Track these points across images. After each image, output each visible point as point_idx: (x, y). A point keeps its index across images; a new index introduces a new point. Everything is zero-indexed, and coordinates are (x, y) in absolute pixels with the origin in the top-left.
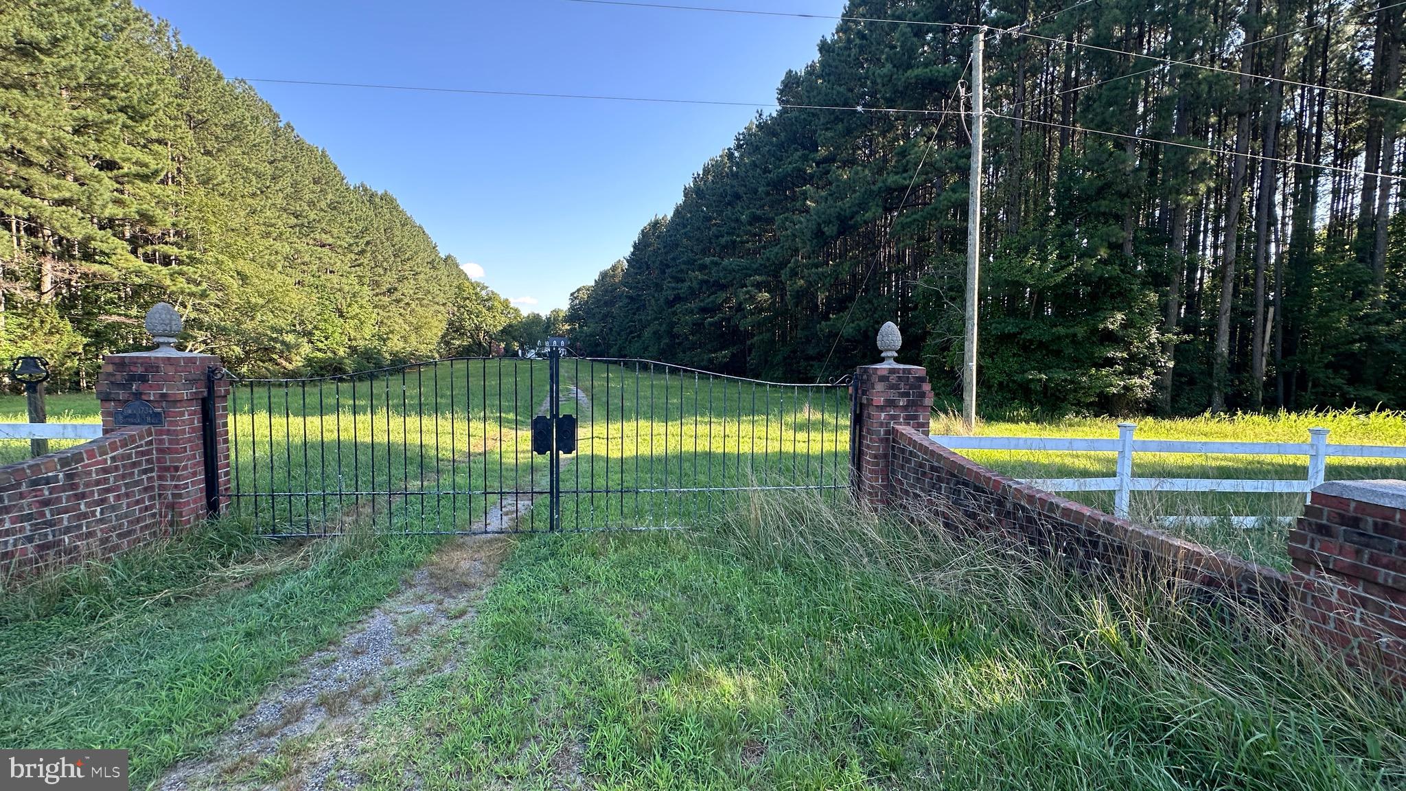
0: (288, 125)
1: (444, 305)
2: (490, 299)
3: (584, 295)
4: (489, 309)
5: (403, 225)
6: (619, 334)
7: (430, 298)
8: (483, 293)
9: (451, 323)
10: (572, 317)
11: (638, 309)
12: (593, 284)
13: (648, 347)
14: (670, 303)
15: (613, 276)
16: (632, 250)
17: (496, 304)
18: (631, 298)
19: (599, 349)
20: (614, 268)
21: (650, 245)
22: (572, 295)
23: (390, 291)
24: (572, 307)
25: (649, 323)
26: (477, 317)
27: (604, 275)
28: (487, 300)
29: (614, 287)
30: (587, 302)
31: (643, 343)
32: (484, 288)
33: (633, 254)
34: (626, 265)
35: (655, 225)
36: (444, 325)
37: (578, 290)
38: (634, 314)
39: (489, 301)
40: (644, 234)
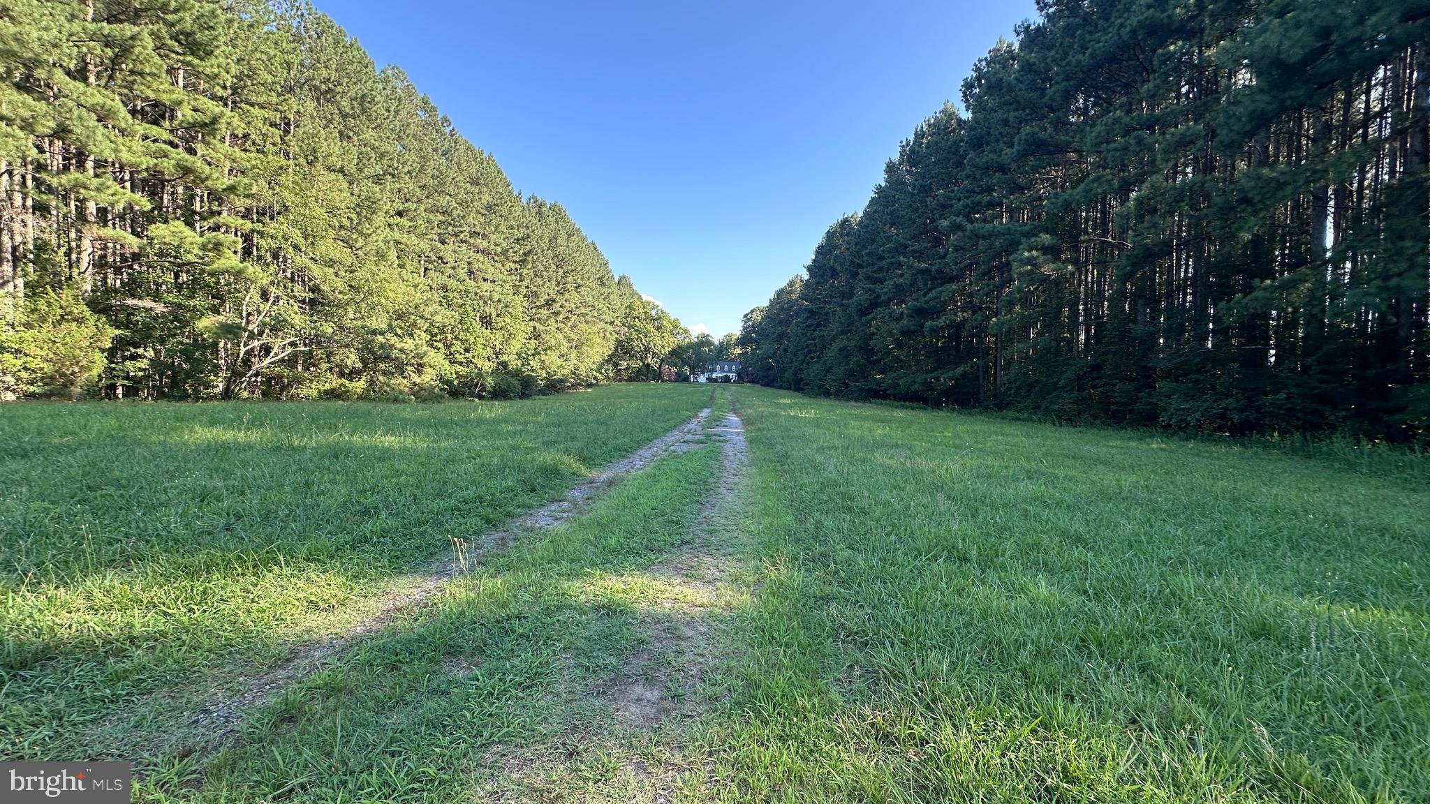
0: (445, 120)
1: (612, 323)
2: (659, 318)
3: (758, 317)
4: (658, 329)
5: (569, 236)
6: (795, 355)
7: (596, 314)
8: (653, 312)
9: (619, 343)
10: (744, 341)
11: (819, 325)
12: (767, 303)
13: (830, 368)
14: (864, 311)
15: (790, 292)
16: (813, 257)
17: (665, 323)
18: (811, 312)
19: (771, 372)
20: (791, 284)
21: (836, 247)
22: (745, 316)
23: (549, 303)
24: (745, 329)
25: (834, 339)
26: (646, 336)
27: (780, 293)
28: (657, 319)
29: (791, 304)
30: (761, 323)
31: (825, 363)
32: (655, 307)
33: (814, 261)
34: (806, 276)
35: (844, 223)
36: (612, 345)
37: (752, 312)
38: (814, 330)
39: (657, 321)
40: (830, 235)
